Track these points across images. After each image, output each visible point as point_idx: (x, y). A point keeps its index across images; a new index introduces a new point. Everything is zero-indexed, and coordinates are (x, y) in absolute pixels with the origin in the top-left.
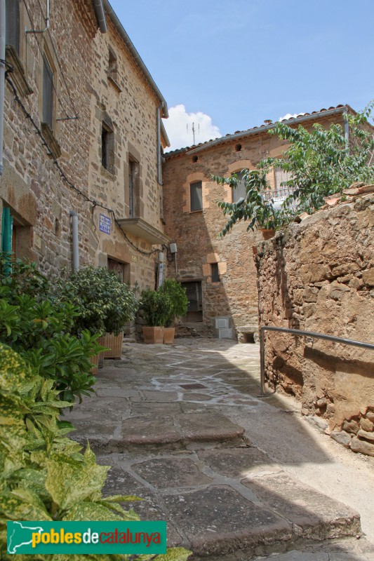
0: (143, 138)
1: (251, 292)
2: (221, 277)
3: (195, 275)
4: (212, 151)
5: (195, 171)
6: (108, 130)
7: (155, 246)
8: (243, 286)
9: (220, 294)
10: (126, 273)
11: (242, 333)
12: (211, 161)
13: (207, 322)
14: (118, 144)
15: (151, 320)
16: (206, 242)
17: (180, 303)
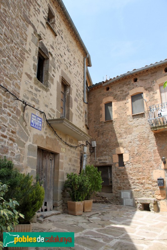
0: (74, 71)
1: (147, 174)
2: (125, 163)
3: (107, 162)
4: (118, 83)
5: (108, 96)
6: (45, 57)
7: (81, 142)
8: (141, 170)
9: (123, 175)
10: (56, 160)
11: (141, 203)
12: (118, 89)
13: (115, 194)
14: (53, 68)
15: (73, 196)
16: (115, 140)
17: (97, 183)
